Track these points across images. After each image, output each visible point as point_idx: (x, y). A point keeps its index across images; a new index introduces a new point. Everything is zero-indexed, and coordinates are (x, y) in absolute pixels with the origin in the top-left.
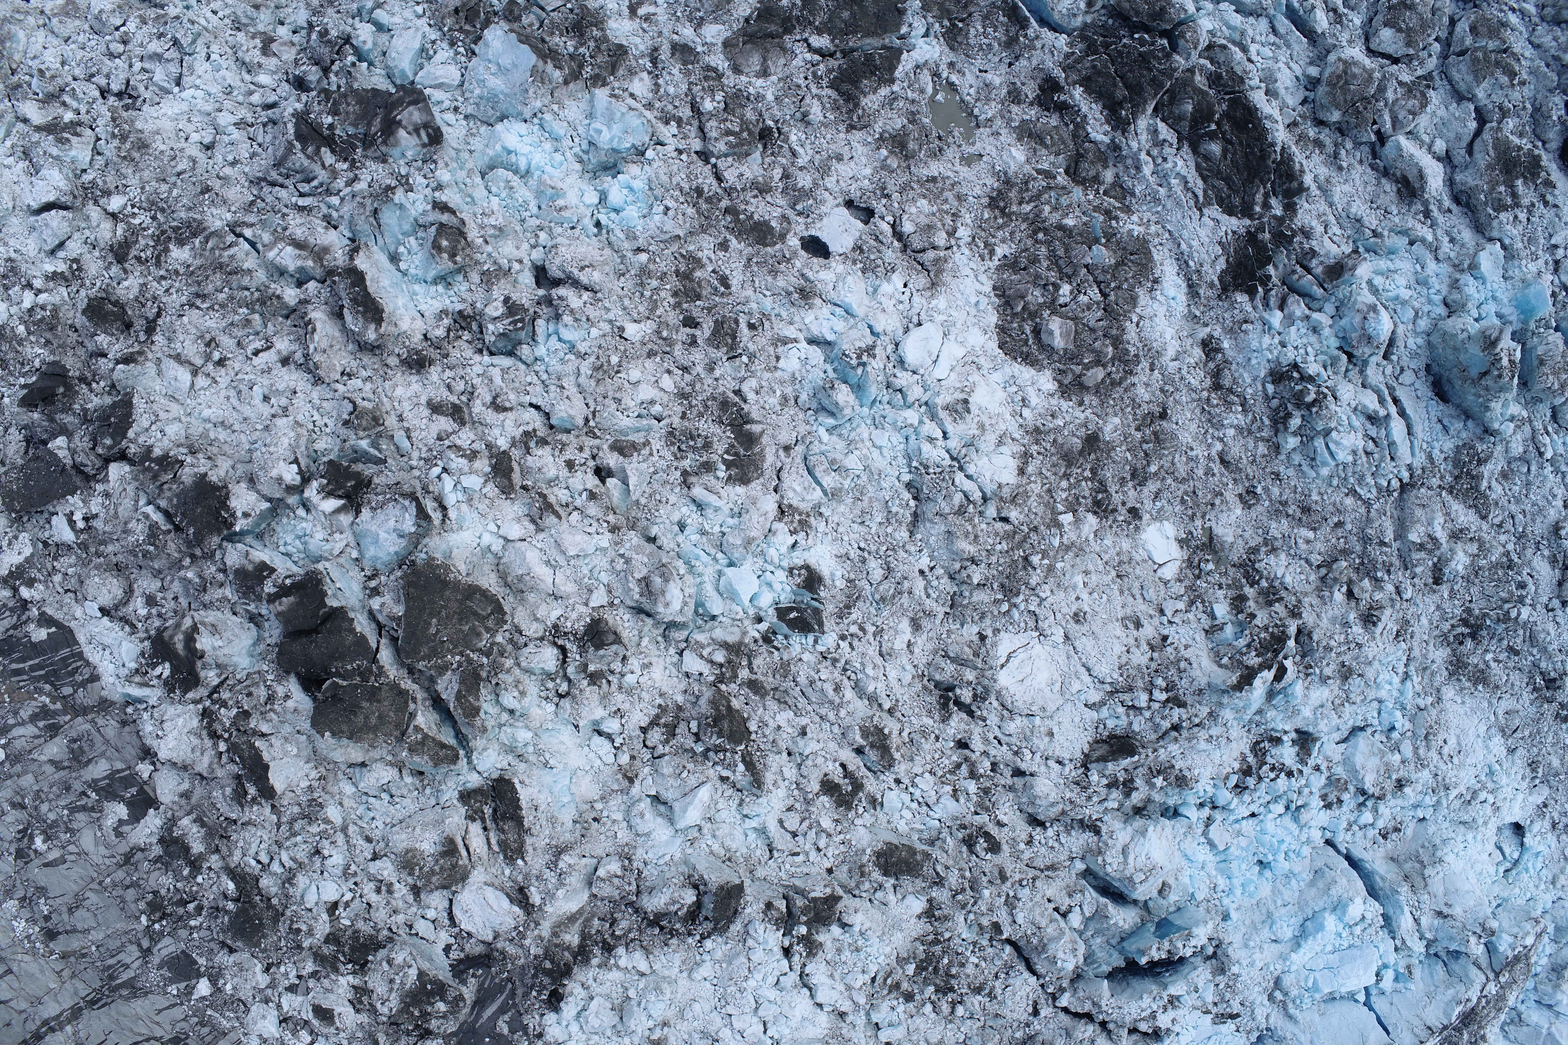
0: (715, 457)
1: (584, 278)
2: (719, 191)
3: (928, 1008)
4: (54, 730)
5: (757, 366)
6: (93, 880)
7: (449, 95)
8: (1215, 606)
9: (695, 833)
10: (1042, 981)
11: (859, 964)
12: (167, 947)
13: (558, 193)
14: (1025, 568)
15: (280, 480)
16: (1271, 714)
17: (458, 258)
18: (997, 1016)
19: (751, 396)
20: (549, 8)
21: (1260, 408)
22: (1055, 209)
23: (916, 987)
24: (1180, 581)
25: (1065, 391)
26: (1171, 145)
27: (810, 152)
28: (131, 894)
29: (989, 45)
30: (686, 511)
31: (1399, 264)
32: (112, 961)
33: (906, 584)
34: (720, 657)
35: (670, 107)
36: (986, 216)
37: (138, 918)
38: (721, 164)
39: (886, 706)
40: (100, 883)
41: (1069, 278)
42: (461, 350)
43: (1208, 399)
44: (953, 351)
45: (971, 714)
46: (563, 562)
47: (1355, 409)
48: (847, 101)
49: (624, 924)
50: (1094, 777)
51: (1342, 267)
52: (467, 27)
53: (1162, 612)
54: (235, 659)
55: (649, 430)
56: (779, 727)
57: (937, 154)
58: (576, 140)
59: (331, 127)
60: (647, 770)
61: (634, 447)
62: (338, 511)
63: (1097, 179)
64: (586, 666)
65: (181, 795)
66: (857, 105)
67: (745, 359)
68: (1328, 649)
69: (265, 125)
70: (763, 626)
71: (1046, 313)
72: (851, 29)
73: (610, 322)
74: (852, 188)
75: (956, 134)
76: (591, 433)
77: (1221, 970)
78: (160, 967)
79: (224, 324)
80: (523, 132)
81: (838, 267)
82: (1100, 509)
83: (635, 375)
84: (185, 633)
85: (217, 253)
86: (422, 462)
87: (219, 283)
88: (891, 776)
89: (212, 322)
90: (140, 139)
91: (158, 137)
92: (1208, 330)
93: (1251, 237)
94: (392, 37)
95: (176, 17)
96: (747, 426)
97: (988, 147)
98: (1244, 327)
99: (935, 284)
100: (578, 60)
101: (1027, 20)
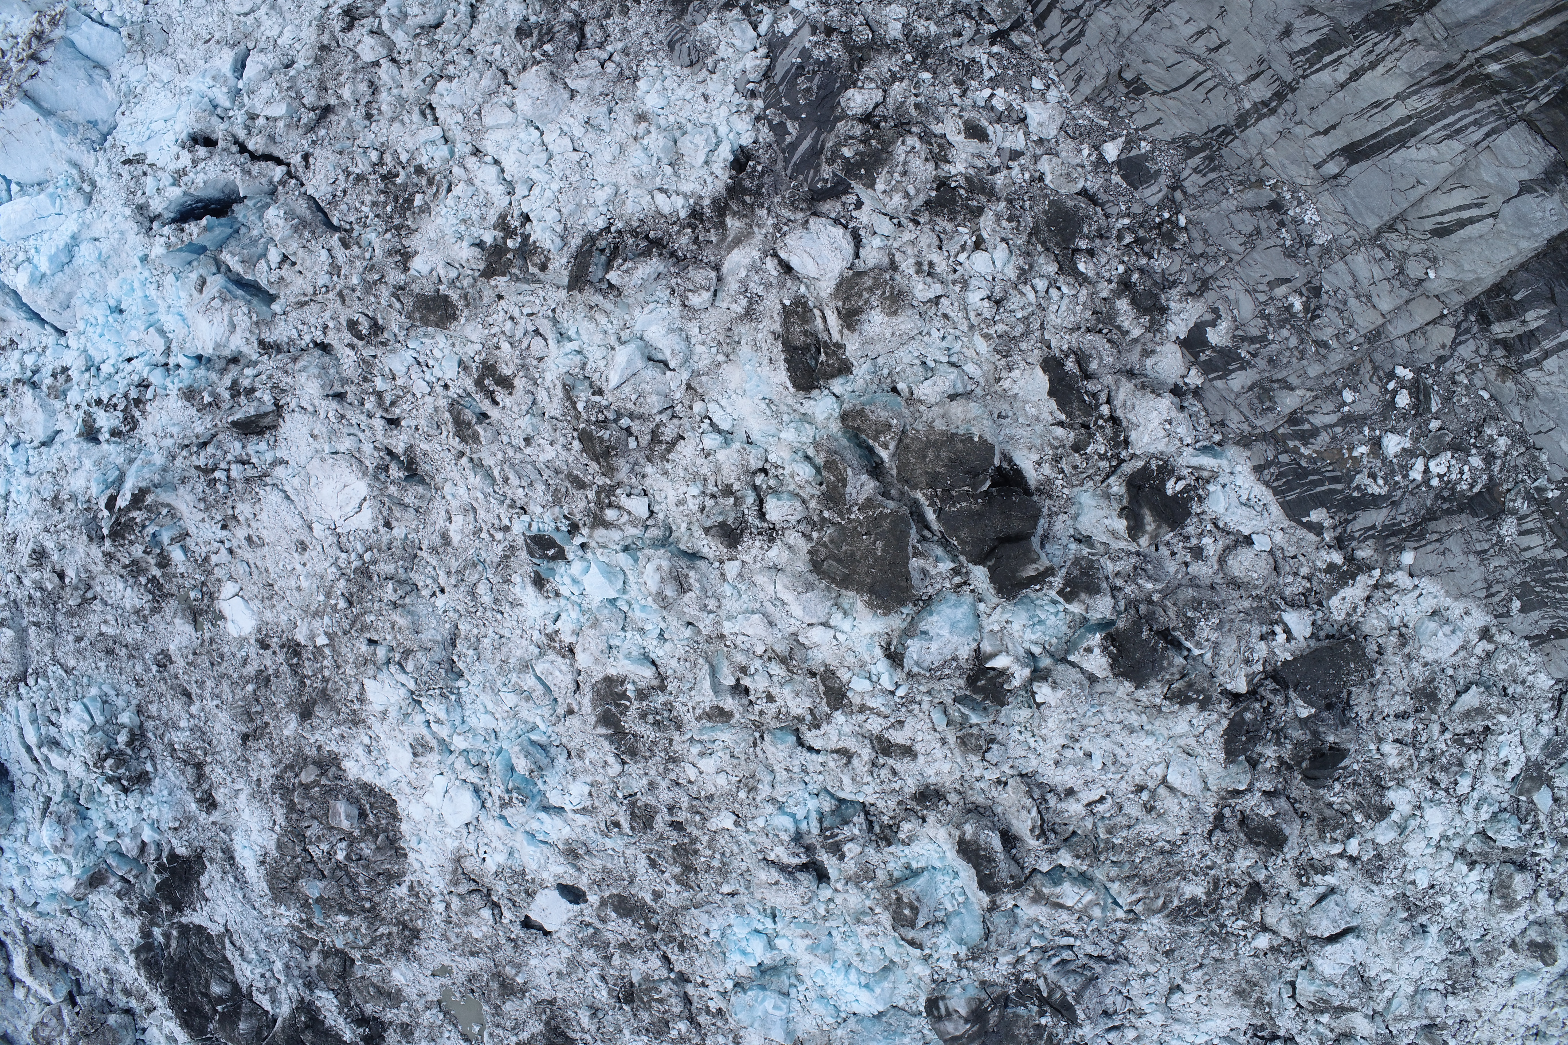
0: (636, 704)
1: (775, 874)
2: (664, 948)
3: (404, 157)
4: (1293, 419)
5: (608, 787)
6: (1238, 263)
8: (183, 558)
9: (625, 335)
10: (303, 190)
11: (462, 206)
12: (1153, 193)
13: (812, 949)
14: (352, 595)
15: (1055, 686)
16: (120, 461)
17: (894, 896)
18: (340, 153)
19: (611, 759)
21: (158, 747)
22: (358, 929)
23: (415, 180)
24: (218, 580)
25: (334, 760)
26: (258, 990)
27: (588, 980)
28: (1198, 247)
30: (659, 652)
31: (46, 884)
32: (1212, 176)
33: (453, 581)
34: (610, 514)
35: (719, 1024)
36: (420, 922)
37: (1189, 222)
38: (664, 973)
39: (464, 460)
40: (1231, 260)
41: (338, 866)
42: (887, 807)
43: (205, 754)
44: (433, 798)
45: (390, 453)
46: (767, 604)
47: (70, 752)
48: (557, 1028)
49: (684, 240)
50: (267, 398)
51: (91, 885)
53: (231, 551)
54: (1094, 503)
55: (702, 729)
56: (551, 444)
57: (472, 978)
58: (801, 997)
59: (1042, 1014)
60: (677, 396)
61: (709, 716)
62: (993, 656)
63: (326, 954)
64: (735, 504)
65: (1153, 352)
66: (547, 1024)
67: (620, 795)
68: (72, 528)
69: (1115, 1012)
70: (578, 540)
71: (356, 833)
73: (747, 831)
74: (545, 947)
75: (458, 996)
76: (758, 725)
77: (141, 208)
78: (1158, 173)
79: (1138, 828)
80: (855, 1004)
81: (547, 876)
82: (294, 649)
83: (721, 780)
84: (1144, 532)
85: (1152, 895)
86: (918, 699)
87: (1146, 866)
88: (453, 392)
89: (1150, 828)
90: (1244, 1001)
91: (1227, 1001)
92: (212, 819)
93: (178, 908)
96: (610, 733)
97: (427, 983)
98: (177, 825)
99: (457, 861)
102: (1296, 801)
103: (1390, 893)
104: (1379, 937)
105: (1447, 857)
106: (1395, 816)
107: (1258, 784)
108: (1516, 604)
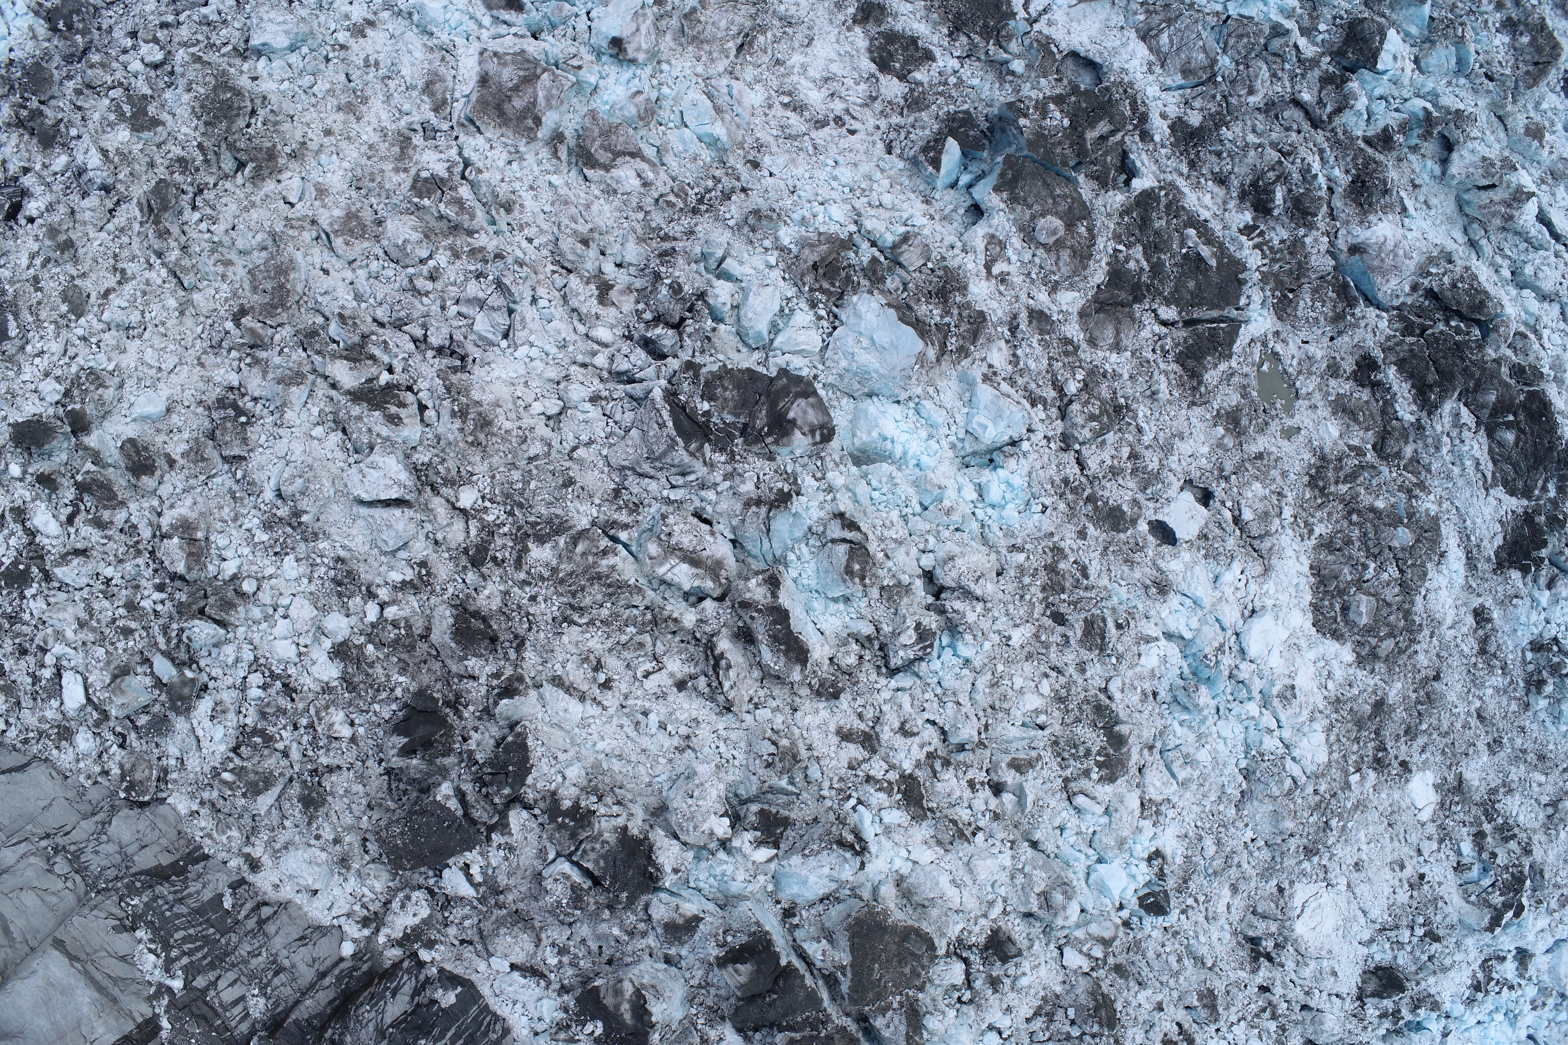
0: (1092, 763)
1: (979, 592)
2: (1083, 480)
5: (1123, 665)
7: (806, 361)
8: (1462, 844)
13: (942, 491)
14: (1326, 833)
15: (711, 834)
19: (1117, 696)
20: (912, 269)
21: (1517, 672)
22: (1367, 492)
24: (1434, 822)
25: (1361, 661)
26: (1470, 429)
27: (1155, 431)
29: (1316, 320)
30: (1066, 816)
33: (1234, 858)
34: (1098, 952)
35: (1033, 386)
36: (1308, 496)
38: (1085, 451)
41: (1375, 559)
42: (868, 675)
43: (1475, 664)
44: (1282, 638)
45: (1273, 962)
46: (969, 881)
48: (1191, 378)
50: (1369, 1010)
52: (826, 285)
53: (1419, 854)
55: (1032, 738)
56: (1140, 1006)
57: (1263, 428)
58: (953, 428)
59: (707, 414)
61: (1030, 763)
62: (770, 860)
63: (1398, 455)
66: (1200, 382)
67: (1113, 659)
69: (622, 400)
70: (1125, 913)
71: (1353, 591)
72: (1197, 300)
73: (999, 632)
74: (1192, 468)
75: (1278, 406)
76: (981, 744)
79: (609, 644)
80: (899, 418)
81: (1186, 556)
82: (1379, 764)
83: (1019, 682)
84: (630, 1001)
85: (590, 558)
86: (833, 792)
87: (599, 597)
88: (1213, 1027)
89: (596, 642)
90: (480, 414)
91: (498, 410)
92: (1480, 600)
93: (1528, 518)
94: (742, 289)
95: (499, 256)
96: (1117, 728)
97: (1307, 421)
98: (1515, 601)
99: (1267, 570)
100: (943, 330)
101: (1356, 299)
102: (436, 657)
103: (322, 545)
104: (332, 493)
105: (265, 597)
106: (327, 644)
107: (483, 690)
108: (227, 904)
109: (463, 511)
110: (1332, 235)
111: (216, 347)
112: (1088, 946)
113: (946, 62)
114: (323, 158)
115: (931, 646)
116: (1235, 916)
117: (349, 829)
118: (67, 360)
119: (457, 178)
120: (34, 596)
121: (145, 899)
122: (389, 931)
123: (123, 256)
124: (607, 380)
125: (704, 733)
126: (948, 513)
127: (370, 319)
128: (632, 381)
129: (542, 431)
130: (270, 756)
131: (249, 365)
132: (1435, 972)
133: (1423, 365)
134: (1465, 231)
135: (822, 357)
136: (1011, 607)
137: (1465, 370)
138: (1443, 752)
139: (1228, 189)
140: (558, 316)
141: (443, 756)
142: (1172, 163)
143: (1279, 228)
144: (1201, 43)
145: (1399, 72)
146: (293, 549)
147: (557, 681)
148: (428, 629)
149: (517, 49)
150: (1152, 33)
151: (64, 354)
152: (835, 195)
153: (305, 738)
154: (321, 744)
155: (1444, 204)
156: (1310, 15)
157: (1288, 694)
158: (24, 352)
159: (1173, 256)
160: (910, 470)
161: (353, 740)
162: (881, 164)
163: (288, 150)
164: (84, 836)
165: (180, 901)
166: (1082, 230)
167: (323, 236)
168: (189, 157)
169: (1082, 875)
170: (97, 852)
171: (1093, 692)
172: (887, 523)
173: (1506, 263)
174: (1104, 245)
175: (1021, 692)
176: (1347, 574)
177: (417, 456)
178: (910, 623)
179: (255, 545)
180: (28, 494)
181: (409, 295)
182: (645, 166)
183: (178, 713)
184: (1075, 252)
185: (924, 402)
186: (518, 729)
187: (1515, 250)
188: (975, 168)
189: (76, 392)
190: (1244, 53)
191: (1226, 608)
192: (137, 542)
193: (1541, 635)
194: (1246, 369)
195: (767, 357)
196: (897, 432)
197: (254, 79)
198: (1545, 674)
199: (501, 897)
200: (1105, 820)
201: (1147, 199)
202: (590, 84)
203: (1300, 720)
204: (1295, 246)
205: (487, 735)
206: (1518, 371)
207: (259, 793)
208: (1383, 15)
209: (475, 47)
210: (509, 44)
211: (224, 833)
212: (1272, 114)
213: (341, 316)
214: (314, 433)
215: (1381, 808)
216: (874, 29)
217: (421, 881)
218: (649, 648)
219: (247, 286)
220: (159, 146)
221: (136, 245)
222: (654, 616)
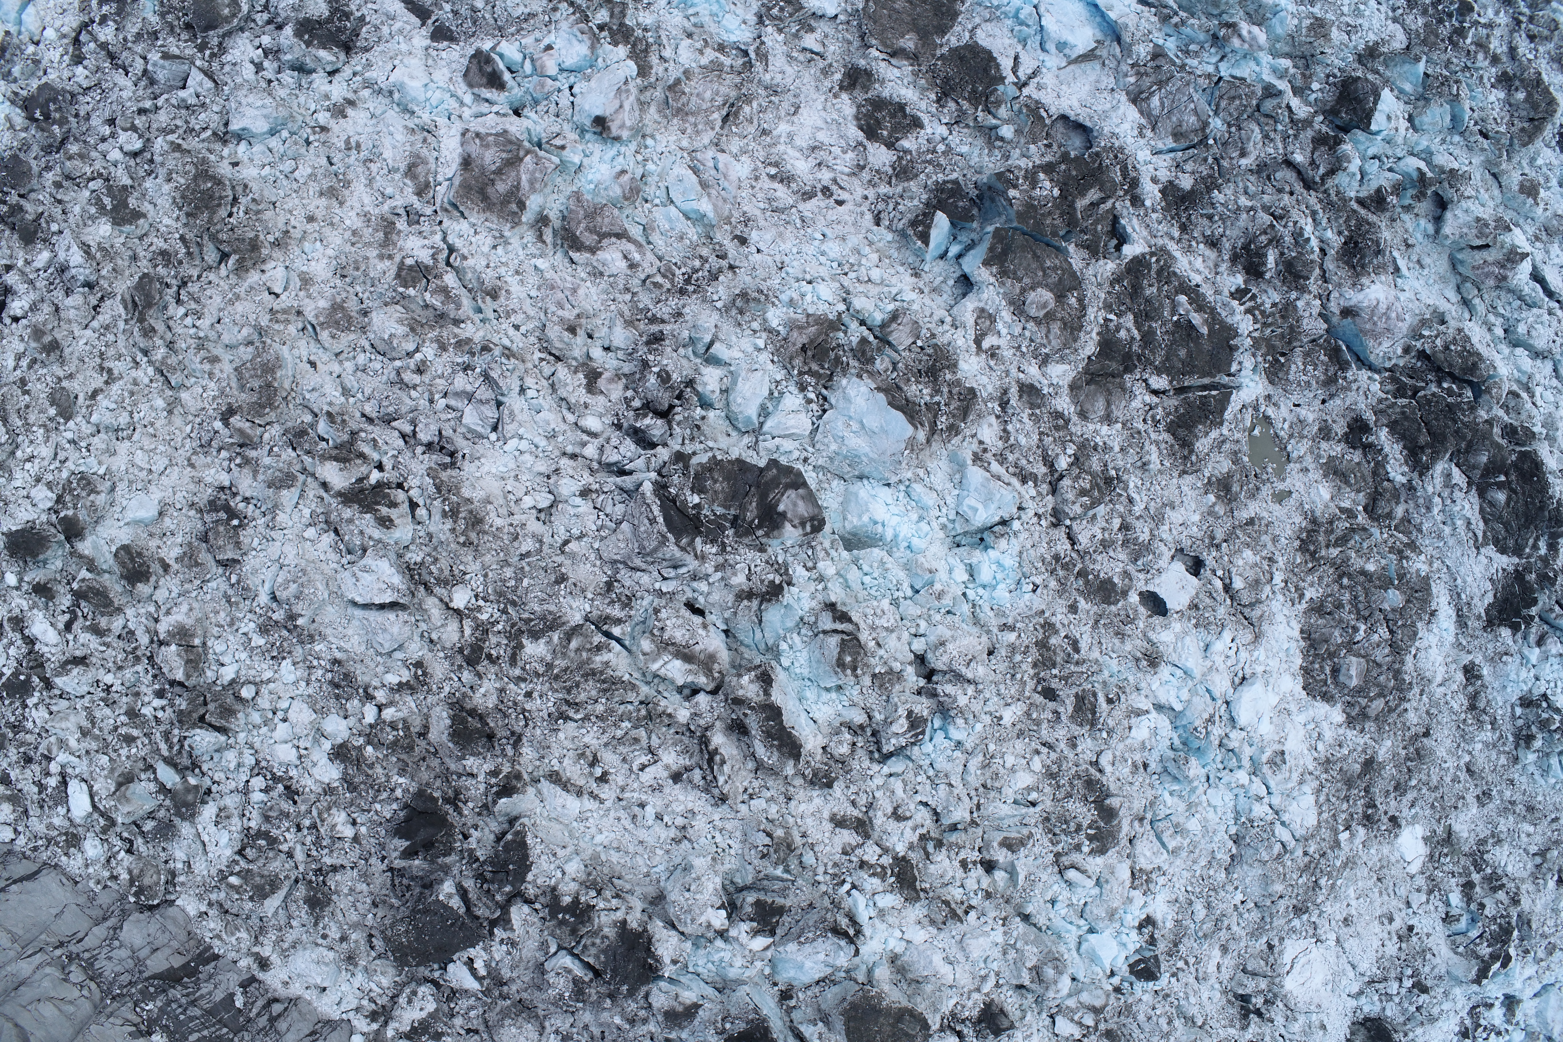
2: (1074, 555)
5: (1113, 739)
7: (796, 444)
8: (1450, 895)
13: (934, 576)
14: (1315, 891)
15: (709, 927)
19: (1108, 770)
20: (901, 348)
21: (1506, 727)
22: (1358, 555)
24: (1423, 874)
25: (1351, 721)
26: (1461, 489)
27: (1146, 501)
29: (1308, 383)
30: (1058, 889)
33: (1224, 920)
34: (1089, 1020)
35: (1024, 462)
36: (1299, 561)
38: (1076, 526)
41: (1366, 620)
43: (1465, 720)
44: (1271, 704)
45: (1261, 1018)
46: (961, 958)
48: (1182, 446)
52: (815, 367)
53: (1409, 905)
57: (1255, 493)
58: (944, 510)
59: (697, 506)
61: (1021, 842)
63: (1389, 516)
66: (1191, 451)
67: (1104, 734)
69: (612, 493)
70: (1116, 980)
71: (1343, 653)
72: (1189, 368)
73: (990, 713)
74: (1183, 537)
75: (1270, 470)
79: (605, 739)
80: (889, 501)
81: (1177, 626)
82: (1368, 821)
83: (1010, 760)
85: (584, 654)
86: (828, 877)
87: (594, 693)
89: (591, 737)
90: (471, 512)
91: (489, 507)
92: (1470, 657)
93: (1519, 575)
94: (731, 372)
95: (485, 349)
96: (1108, 802)
97: (1298, 484)
98: (1504, 658)
99: (1257, 637)
100: (933, 409)
101: (1348, 363)
102: (435, 755)
103: (318, 647)
104: (326, 595)
105: (264, 702)
106: (327, 745)
107: (482, 787)
109: (457, 611)
110: (1325, 298)
111: (205, 446)
112: (1079, 1014)
113: (934, 129)
114: (307, 246)
115: (923, 733)
116: (1225, 975)
117: (355, 926)
118: (58, 464)
119: (442, 265)
120: (36, 706)
121: (159, 1004)
122: (397, 1025)
123: (109, 354)
124: (597, 471)
125: (700, 823)
126: (939, 597)
127: (358, 415)
128: (622, 472)
129: (534, 526)
130: (275, 858)
131: (239, 466)
132: (1422, 1023)
133: (1415, 426)
134: (1458, 289)
135: (812, 439)
136: (1002, 687)
137: (1457, 432)
138: (1433, 806)
139: (1220, 251)
140: (547, 407)
141: (445, 855)
142: (1163, 228)
143: (1271, 291)
144: (1192, 106)
145: (1393, 132)
146: (290, 653)
147: (555, 778)
148: (426, 727)
149: (499, 129)
150: (1143, 96)
151: (55, 459)
152: (823, 272)
153: (309, 838)
154: (324, 843)
155: (1437, 263)
156: (1303, 75)
157: (1278, 760)
158: (14, 457)
159: (1164, 324)
160: (901, 553)
161: (356, 839)
162: (870, 236)
163: (271, 238)
164: (97, 943)
165: (193, 1003)
166: (1073, 301)
167: (309, 327)
168: (171, 250)
169: (1073, 945)
170: (110, 958)
171: (1084, 767)
172: (879, 612)
173: (1499, 321)
174: (1095, 315)
175: (1013, 770)
176: (1337, 637)
177: (409, 555)
178: (902, 711)
179: (252, 649)
180: (25, 603)
181: (396, 389)
182: (631, 247)
183: (183, 819)
184: (1065, 324)
185: (914, 485)
186: (517, 827)
187: (1508, 308)
188: (964, 237)
189: (68, 498)
190: (1235, 114)
191: (1217, 678)
192: (136, 648)
193: (1530, 691)
194: (1237, 436)
195: (757, 441)
196: (888, 516)
197: (235, 164)
198: (1534, 729)
199: (505, 988)
200: (1097, 890)
201: (1138, 265)
202: (574, 164)
203: (1290, 785)
204: (1287, 310)
205: (487, 830)
206: (1510, 432)
207: (265, 896)
208: (1377, 72)
209: (457, 127)
210: (490, 124)
211: (233, 934)
212: (1264, 175)
213: (329, 414)
214: (306, 535)
215: (1370, 864)
216: (861, 97)
217: (427, 973)
218: (644, 742)
219: (234, 384)
220: (141, 238)
221: (121, 343)
222: (649, 712)
